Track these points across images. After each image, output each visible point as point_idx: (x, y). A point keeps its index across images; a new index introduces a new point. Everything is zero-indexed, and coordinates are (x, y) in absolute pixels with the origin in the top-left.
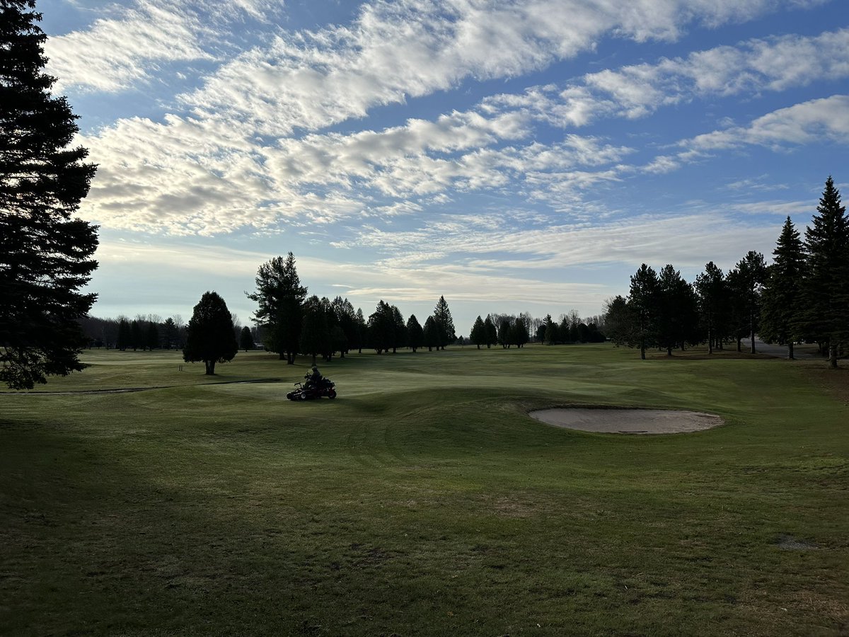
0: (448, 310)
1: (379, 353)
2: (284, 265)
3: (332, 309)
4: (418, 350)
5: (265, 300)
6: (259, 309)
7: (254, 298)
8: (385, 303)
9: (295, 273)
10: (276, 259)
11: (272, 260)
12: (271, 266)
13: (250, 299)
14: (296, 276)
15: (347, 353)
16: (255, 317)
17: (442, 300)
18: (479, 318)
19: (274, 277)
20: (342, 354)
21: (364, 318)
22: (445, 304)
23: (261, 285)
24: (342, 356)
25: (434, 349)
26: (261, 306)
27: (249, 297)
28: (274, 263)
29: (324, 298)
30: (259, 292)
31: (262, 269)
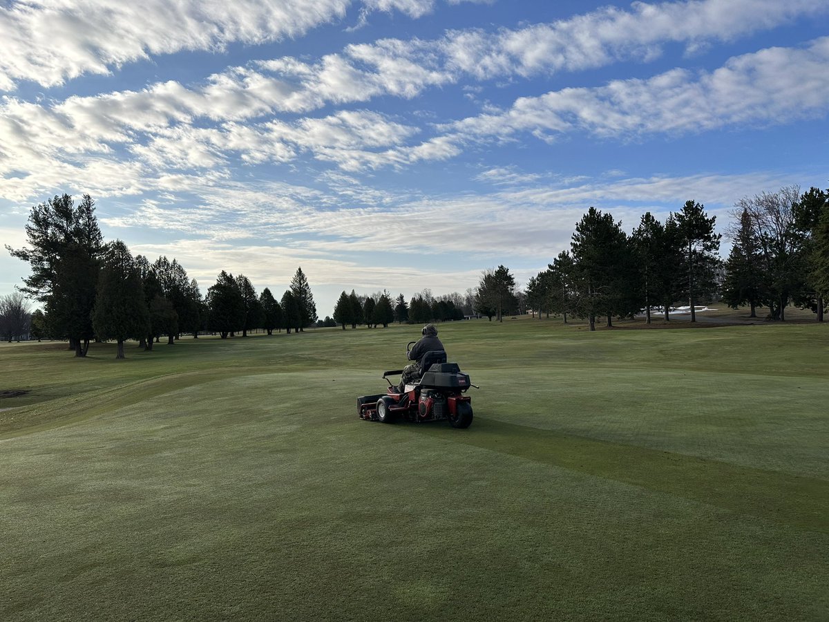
0: (307, 285)
1: (224, 337)
2: (75, 207)
3: (152, 274)
4: (275, 332)
5: (41, 259)
6: (32, 274)
7: (23, 256)
8: (228, 275)
9: (95, 225)
10: (60, 197)
11: (53, 199)
12: (51, 209)
13: (17, 258)
14: (96, 230)
15: (177, 338)
16: (24, 286)
17: (300, 273)
18: (344, 293)
19: (57, 226)
20: (171, 339)
21: (201, 292)
22: (303, 277)
23: (34, 237)
24: (171, 341)
25: (293, 330)
26: (35, 269)
27: (13, 254)
28: (56, 205)
29: (140, 257)
30: (31, 248)
31: (36, 212)
